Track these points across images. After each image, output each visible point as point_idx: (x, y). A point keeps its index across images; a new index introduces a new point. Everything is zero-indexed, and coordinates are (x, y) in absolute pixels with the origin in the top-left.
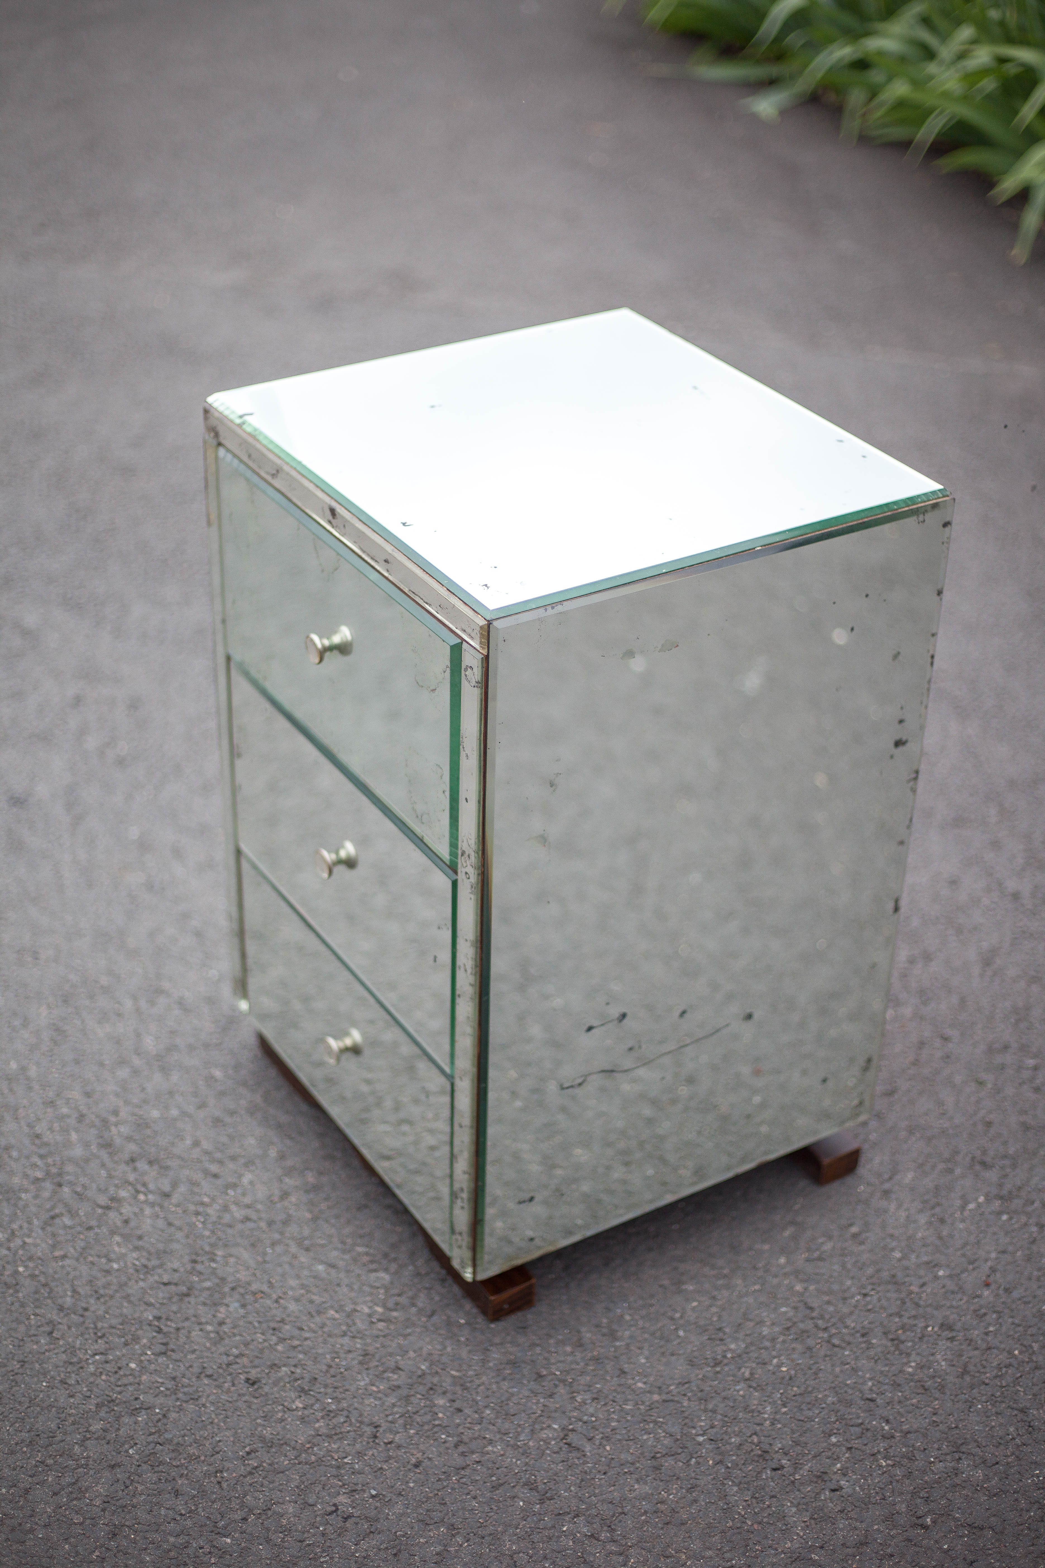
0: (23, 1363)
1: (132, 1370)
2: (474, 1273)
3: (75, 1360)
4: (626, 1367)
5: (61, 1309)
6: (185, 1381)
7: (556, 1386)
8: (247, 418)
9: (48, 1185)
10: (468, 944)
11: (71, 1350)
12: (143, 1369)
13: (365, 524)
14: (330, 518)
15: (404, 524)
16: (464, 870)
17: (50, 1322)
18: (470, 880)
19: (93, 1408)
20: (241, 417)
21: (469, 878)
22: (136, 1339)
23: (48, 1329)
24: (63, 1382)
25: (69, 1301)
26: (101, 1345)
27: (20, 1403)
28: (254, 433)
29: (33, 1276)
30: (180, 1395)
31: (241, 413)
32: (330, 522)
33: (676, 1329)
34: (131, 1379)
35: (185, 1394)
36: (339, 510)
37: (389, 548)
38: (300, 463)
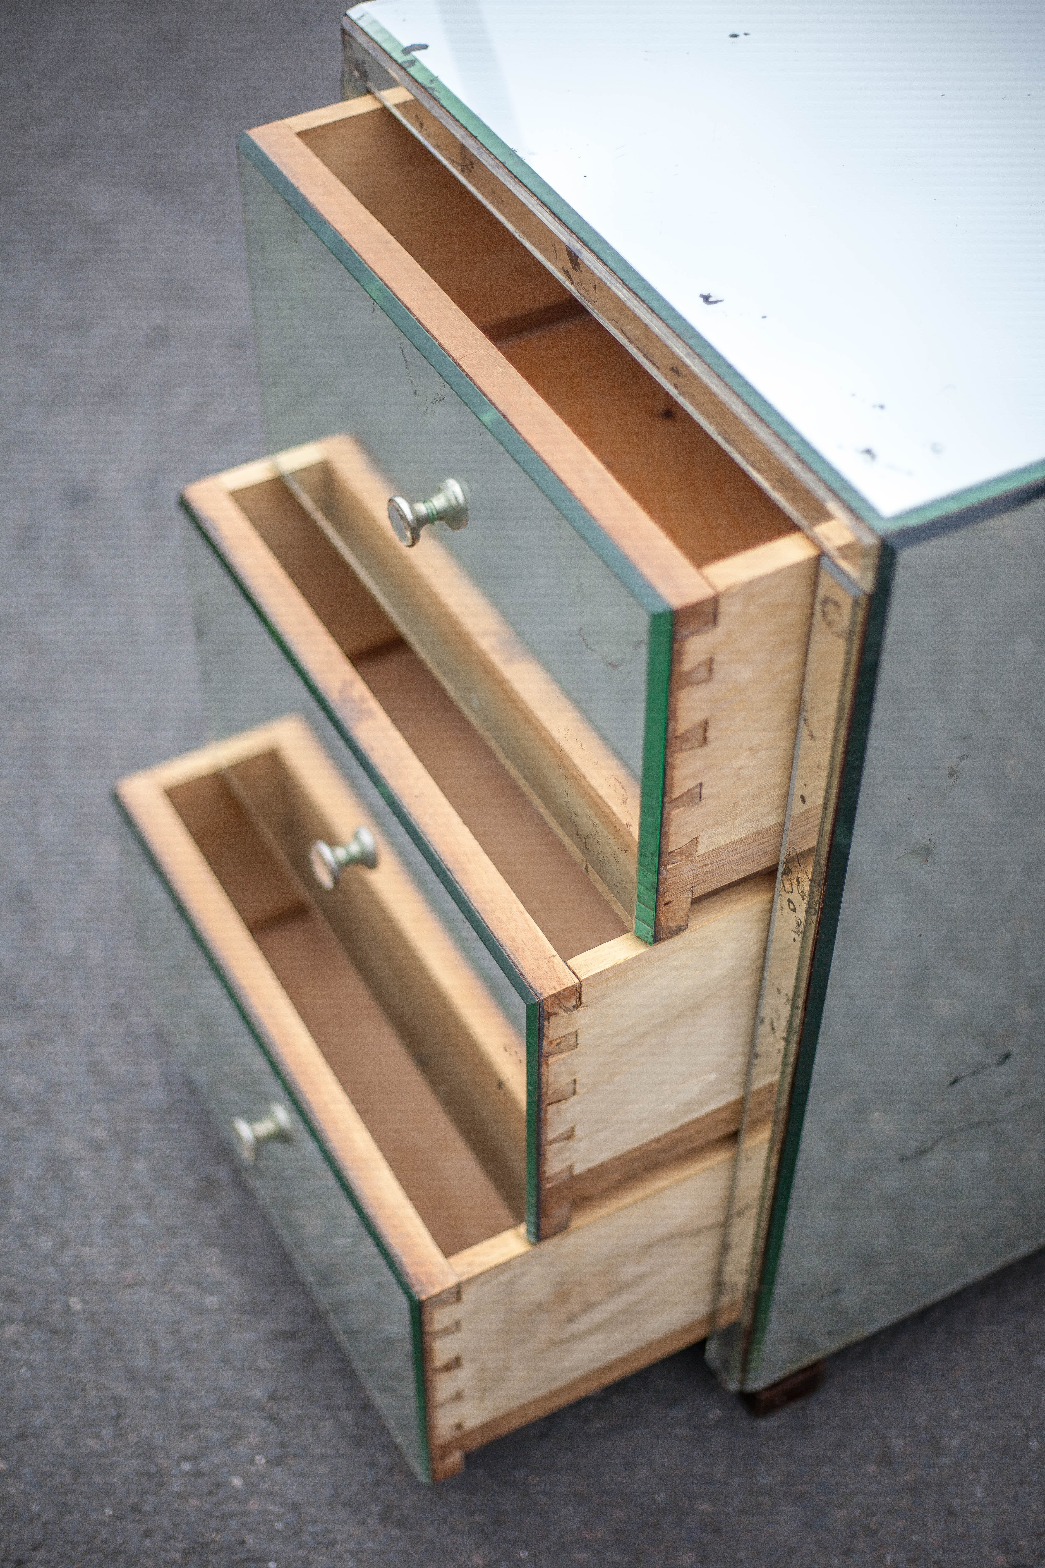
0: (77, 1471)
1: (235, 1490)
2: (742, 1382)
3: (151, 1469)
4: (956, 1503)
5: (132, 1376)
6: (312, 1512)
7: (854, 1536)
8: (416, 54)
9: (114, 1155)
10: (782, 999)
11: (147, 1452)
12: (251, 1487)
13: (634, 293)
14: (568, 266)
15: (706, 299)
16: (786, 896)
17: (118, 1401)
18: (796, 914)
19: (178, 1557)
20: (407, 51)
21: (794, 910)
22: (240, 1434)
23: (111, 1411)
24: (135, 1508)
25: (142, 1362)
26: (188, 1445)
27: (74, 1545)
28: (428, 85)
29: (92, 1317)
30: (306, 1538)
31: (406, 43)
32: (567, 273)
33: (1027, 1436)
34: (233, 1506)
35: (313, 1535)
36: (587, 257)
37: (679, 350)
38: (512, 152)
